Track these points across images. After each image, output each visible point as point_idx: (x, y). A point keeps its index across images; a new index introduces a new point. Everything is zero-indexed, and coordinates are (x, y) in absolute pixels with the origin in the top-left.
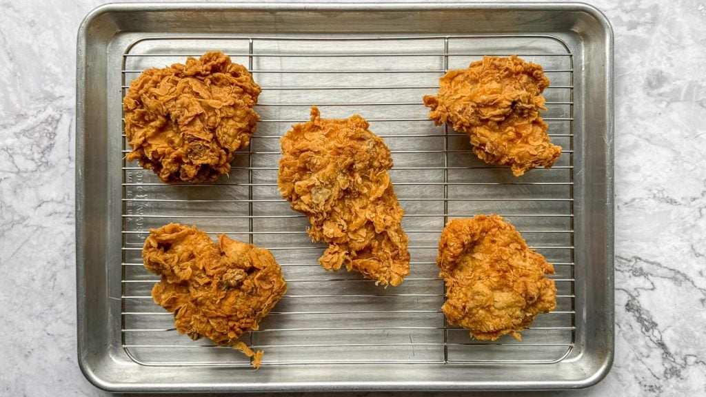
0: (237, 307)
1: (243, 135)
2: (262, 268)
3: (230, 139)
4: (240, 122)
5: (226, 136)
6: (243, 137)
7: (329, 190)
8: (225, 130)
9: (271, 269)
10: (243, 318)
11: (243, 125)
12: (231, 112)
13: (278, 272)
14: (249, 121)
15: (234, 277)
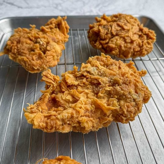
0: (25, 44)
1: (118, 49)
2: (46, 55)
3: (114, 43)
4: (124, 46)
5: (115, 41)
6: (116, 49)
7: (97, 73)
8: (118, 39)
9: (45, 61)
10: (18, 47)
11: (123, 48)
12: (128, 40)
13: (43, 65)
14: (126, 51)
15: (42, 41)
